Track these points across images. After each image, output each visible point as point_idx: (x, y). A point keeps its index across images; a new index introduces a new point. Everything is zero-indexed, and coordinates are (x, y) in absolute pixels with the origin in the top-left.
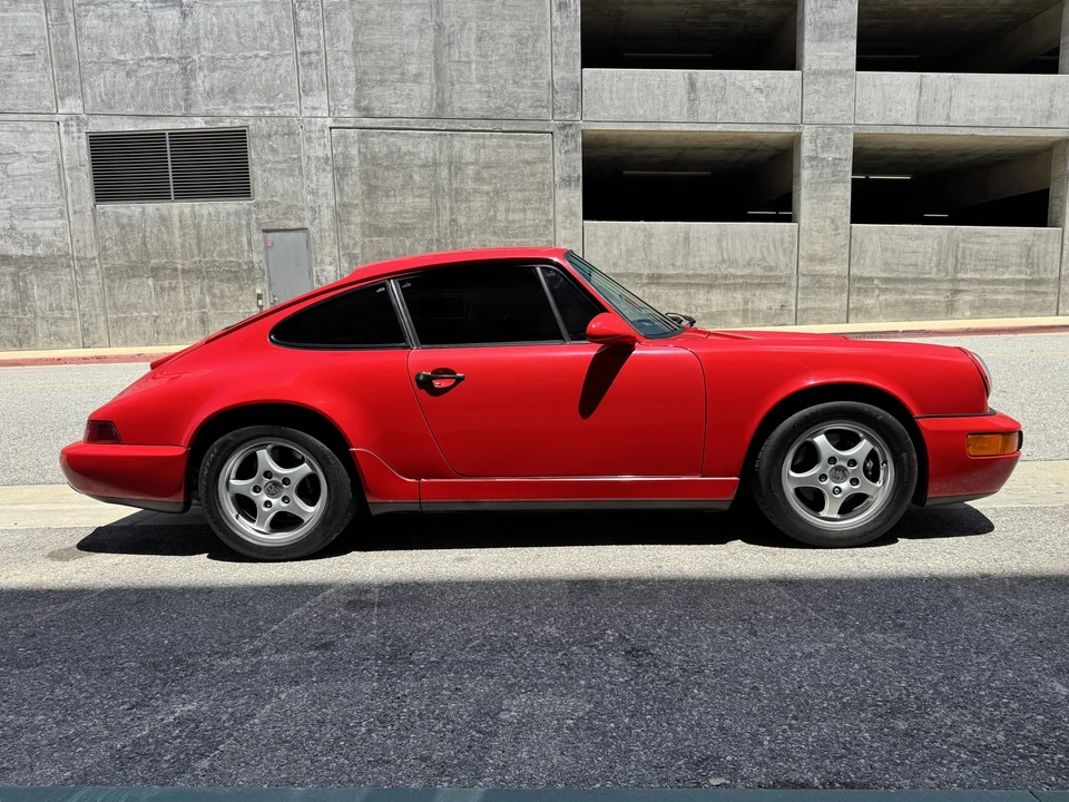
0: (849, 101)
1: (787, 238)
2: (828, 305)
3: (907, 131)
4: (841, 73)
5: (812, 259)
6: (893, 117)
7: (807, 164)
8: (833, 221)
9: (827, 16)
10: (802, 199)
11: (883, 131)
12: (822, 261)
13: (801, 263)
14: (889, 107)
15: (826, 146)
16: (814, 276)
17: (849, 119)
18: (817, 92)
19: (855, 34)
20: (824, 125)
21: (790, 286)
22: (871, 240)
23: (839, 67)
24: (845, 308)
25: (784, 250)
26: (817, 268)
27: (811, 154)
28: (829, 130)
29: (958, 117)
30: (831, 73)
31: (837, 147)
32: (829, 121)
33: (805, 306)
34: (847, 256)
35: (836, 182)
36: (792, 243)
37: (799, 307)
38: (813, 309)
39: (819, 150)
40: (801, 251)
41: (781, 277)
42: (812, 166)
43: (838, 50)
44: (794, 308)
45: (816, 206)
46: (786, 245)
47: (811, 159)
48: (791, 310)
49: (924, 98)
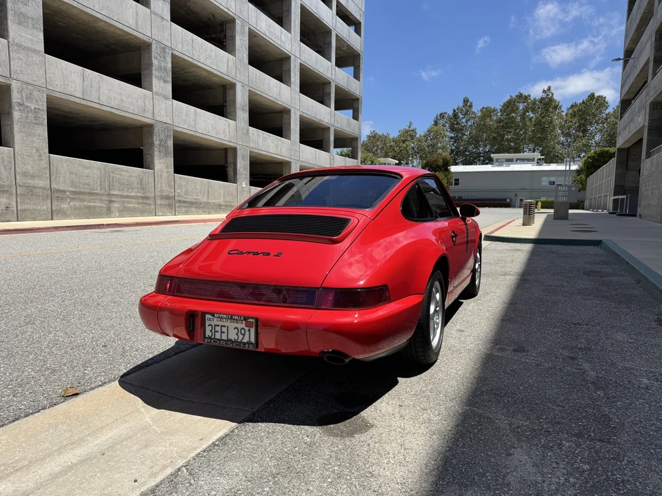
0: (42, 72)
1: (6, 158)
2: (39, 208)
3: (78, 101)
4: (35, 51)
5: (25, 174)
6: (69, 90)
7: (17, 108)
8: (37, 150)
9: (23, 9)
10: (15, 132)
11: (64, 98)
12: (33, 177)
13: (18, 177)
14: (66, 83)
15: (30, 97)
16: (28, 187)
17: (43, 83)
18: (20, 59)
19: (42, 29)
20: (27, 84)
21: (11, 193)
22: (62, 165)
23: (34, 47)
24: (50, 210)
25: (5, 167)
26: (29, 182)
27: (19, 101)
28: (30, 87)
29: (104, 100)
30: (28, 49)
31: (36, 101)
32: (30, 81)
33: (23, 207)
34: (48, 175)
35: (37, 124)
36: (10, 162)
37: (19, 208)
38: (29, 210)
39: (24, 99)
40: (17, 169)
41: (4, 186)
42: (21, 110)
43: (32, 35)
44: (15, 209)
45: (25, 138)
46: (6, 163)
47: (20, 105)
48: (13, 210)
49: (86, 83)
